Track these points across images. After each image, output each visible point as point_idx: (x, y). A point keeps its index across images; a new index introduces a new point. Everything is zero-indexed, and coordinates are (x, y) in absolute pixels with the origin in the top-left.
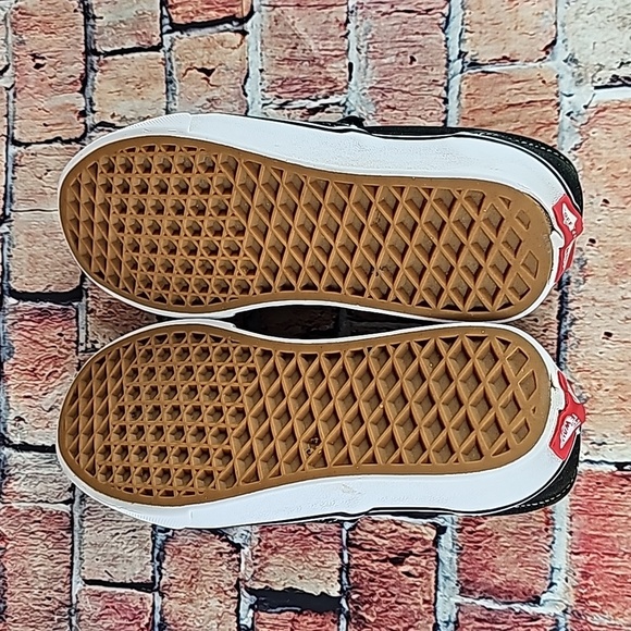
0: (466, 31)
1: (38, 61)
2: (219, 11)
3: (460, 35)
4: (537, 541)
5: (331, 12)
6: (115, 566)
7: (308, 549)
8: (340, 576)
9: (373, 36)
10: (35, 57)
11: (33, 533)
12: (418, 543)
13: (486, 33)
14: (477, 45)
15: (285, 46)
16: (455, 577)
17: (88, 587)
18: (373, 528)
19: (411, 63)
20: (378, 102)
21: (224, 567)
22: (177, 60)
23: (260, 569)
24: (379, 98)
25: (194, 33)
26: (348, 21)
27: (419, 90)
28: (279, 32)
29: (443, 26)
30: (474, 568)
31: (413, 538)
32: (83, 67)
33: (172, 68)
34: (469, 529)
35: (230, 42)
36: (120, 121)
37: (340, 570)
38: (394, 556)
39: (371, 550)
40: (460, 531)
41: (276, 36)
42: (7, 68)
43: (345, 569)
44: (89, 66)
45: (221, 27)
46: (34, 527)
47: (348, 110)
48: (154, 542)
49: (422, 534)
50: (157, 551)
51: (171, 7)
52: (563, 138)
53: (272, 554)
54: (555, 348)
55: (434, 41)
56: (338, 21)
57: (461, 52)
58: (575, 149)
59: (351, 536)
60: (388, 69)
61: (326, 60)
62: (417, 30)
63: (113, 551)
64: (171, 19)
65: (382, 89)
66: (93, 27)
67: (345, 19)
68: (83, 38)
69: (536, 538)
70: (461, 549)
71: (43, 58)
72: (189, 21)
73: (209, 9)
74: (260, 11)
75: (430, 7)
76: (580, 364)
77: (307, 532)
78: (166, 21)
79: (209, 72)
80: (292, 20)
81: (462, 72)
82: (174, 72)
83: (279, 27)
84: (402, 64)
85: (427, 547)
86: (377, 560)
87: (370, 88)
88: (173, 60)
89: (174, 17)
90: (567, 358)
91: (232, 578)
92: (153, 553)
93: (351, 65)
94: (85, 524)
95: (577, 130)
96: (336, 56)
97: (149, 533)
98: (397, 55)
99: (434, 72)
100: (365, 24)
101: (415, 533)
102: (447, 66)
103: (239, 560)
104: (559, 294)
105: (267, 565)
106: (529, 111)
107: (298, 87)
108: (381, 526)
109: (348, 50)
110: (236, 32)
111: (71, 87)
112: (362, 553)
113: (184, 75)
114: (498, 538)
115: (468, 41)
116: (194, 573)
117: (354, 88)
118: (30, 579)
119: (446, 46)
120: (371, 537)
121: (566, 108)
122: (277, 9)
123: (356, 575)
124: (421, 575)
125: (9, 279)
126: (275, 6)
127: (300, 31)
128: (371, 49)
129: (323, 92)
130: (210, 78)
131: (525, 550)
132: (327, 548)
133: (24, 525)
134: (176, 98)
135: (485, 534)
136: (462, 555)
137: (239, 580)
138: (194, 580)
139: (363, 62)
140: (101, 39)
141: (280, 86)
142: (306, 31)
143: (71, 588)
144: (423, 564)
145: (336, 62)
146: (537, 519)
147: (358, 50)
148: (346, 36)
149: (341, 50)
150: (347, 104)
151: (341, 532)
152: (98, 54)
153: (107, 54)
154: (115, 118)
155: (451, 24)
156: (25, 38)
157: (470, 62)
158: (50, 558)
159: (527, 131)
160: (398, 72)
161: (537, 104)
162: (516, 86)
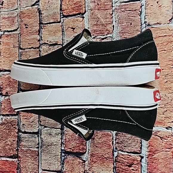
0: (146, 16)
1: (26, 26)
2: (76, 11)
3: (145, 17)
4: (170, 161)
5: (108, 11)
6: (50, 166)
7: (104, 162)
8: (113, 170)
9: (120, 17)
10: (26, 25)
11: (28, 156)
12: (136, 161)
13: (152, 16)
14: (150, 19)
15: (95, 21)
16: (146, 171)
17: (43, 171)
18: (122, 157)
19: (131, 25)
20: (121, 36)
21: (81, 167)
22: (65, 25)
23: (91, 168)
24: (122, 35)
25: (69, 18)
26: (112, 14)
27: (133, 32)
28: (93, 17)
29: (140, 14)
30: (152, 168)
31: (134, 160)
32: (39, 28)
33: (63, 27)
34: (150, 157)
35: (79, 20)
36: (49, 42)
37: (113, 168)
38: (129, 165)
39: (122, 163)
40: (147, 158)
41: (92, 18)
42: (18, 28)
43: (115, 168)
44: (40, 27)
45: (77, 16)
46: (28, 155)
47: (113, 38)
48: (61, 159)
49: (137, 158)
50: (62, 162)
51: (63, 11)
53: (94, 163)
55: (137, 19)
56: (110, 13)
57: (145, 22)
59: (116, 159)
60: (124, 27)
61: (106, 25)
62: (132, 16)
63: (50, 161)
64: (63, 14)
65: (123, 32)
66: (41, 16)
67: (112, 13)
68: (39, 19)
69: (170, 160)
70: (148, 163)
71: (28, 25)
72: (68, 14)
73: (73, 11)
74: (88, 11)
75: (136, 9)
77: (104, 157)
78: (62, 15)
79: (74, 29)
80: (97, 14)
81: (145, 27)
82: (64, 29)
83: (93, 16)
84: (128, 25)
85: (138, 162)
86: (124, 166)
87: (119, 32)
88: (64, 25)
89: (64, 13)
91: (83, 170)
92: (61, 162)
93: (113, 26)
94: (42, 154)
96: (109, 23)
97: (60, 157)
98: (127, 23)
99: (137, 27)
100: (117, 14)
101: (135, 158)
102: (141, 26)
103: (85, 165)
105: (93, 166)
106: (165, 38)
107: (99, 32)
108: (125, 156)
109: (113, 22)
110: (81, 17)
111: (36, 33)
112: (120, 164)
113: (67, 29)
114: (159, 160)
115: (147, 18)
116: (72, 168)
117: (114, 32)
118: (27, 169)
119: (141, 20)
120: (122, 159)
122: (92, 11)
123: (118, 170)
124: (137, 170)
125: (20, 86)
126: (92, 10)
127: (99, 16)
128: (119, 21)
129: (106, 34)
130: (74, 30)
131: (167, 163)
132: (110, 162)
133: (25, 154)
134: (65, 36)
135: (155, 159)
136: (148, 165)
137: (85, 170)
138: (72, 170)
139: (117, 25)
140: (44, 20)
141: (94, 32)
142: (101, 17)
143: (39, 171)
144: (137, 167)
145: (109, 25)
146: (170, 155)
147: (116, 21)
148: (112, 18)
149: (111, 22)
150: (113, 37)
151: (113, 157)
152: (43, 24)
153: (46, 24)
154: (48, 42)
155: (142, 14)
156: (23, 20)
157: (148, 24)
158: (33, 163)
159: (165, 44)
160: (127, 28)
161: (167, 36)
162: (161, 31)
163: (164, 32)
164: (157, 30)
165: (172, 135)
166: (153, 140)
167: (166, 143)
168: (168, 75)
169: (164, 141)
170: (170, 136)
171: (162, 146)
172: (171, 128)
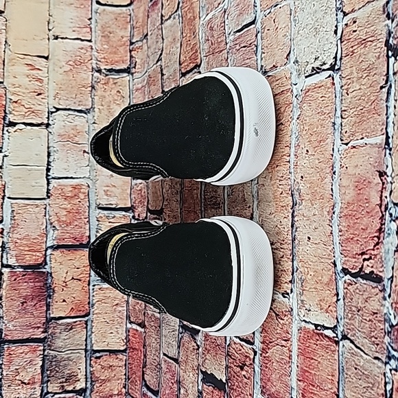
0: (263, 53)
2: (193, 63)
3: (261, 56)
4: (286, 368)
5: (222, 54)
6: (169, 348)
7: (217, 354)
8: (226, 372)
9: (235, 64)
11: (152, 326)
12: (248, 359)
13: (269, 52)
14: (266, 60)
16: (259, 384)
17: (164, 356)
21: (194, 357)
23: (204, 361)
25: (187, 77)
26: (228, 58)
29: (255, 52)
30: (265, 379)
31: (246, 356)
34: (264, 355)
38: (241, 364)
39: (234, 359)
40: (261, 355)
43: (227, 368)
45: (193, 72)
46: (152, 324)
48: (178, 338)
50: (179, 343)
51: (181, 65)
52: (294, 111)
53: (207, 353)
54: (292, 246)
55: (253, 62)
56: (225, 58)
57: (261, 66)
58: (298, 118)
59: (228, 350)
62: (248, 57)
63: (169, 340)
66: (163, 79)
68: (161, 86)
70: (261, 366)
72: (186, 70)
74: (203, 60)
75: (251, 42)
76: (301, 258)
77: (217, 344)
78: (180, 72)
80: (212, 62)
83: (209, 67)
85: (251, 362)
86: (236, 366)
89: (182, 69)
90: (296, 253)
91: (197, 363)
95: (299, 106)
97: (177, 333)
100: (233, 58)
101: (247, 353)
103: (199, 354)
104: (291, 211)
105: (206, 359)
106: (282, 97)
108: (237, 346)
110: (198, 72)
112: (231, 360)
114: (273, 363)
115: (263, 59)
116: (187, 357)
118: (152, 349)
119: (257, 63)
120: (234, 351)
121: (295, 93)
122: (207, 57)
123: (230, 372)
124: (249, 378)
131: (282, 373)
132: (222, 355)
133: (150, 322)
135: (269, 359)
136: (262, 370)
138: (187, 361)
140: (166, 85)
142: (217, 66)
143: (160, 356)
144: (250, 372)
146: (286, 354)
148: (228, 66)
151: (226, 346)
155: (258, 50)
157: (264, 71)
158: (156, 340)
159: (282, 110)
161: (285, 92)
162: (277, 82)
163: (280, 85)
164: (273, 81)
165: (289, 311)
167: (282, 329)
168: (282, 177)
169: (280, 323)
170: (287, 314)
171: (277, 333)
172: (288, 294)
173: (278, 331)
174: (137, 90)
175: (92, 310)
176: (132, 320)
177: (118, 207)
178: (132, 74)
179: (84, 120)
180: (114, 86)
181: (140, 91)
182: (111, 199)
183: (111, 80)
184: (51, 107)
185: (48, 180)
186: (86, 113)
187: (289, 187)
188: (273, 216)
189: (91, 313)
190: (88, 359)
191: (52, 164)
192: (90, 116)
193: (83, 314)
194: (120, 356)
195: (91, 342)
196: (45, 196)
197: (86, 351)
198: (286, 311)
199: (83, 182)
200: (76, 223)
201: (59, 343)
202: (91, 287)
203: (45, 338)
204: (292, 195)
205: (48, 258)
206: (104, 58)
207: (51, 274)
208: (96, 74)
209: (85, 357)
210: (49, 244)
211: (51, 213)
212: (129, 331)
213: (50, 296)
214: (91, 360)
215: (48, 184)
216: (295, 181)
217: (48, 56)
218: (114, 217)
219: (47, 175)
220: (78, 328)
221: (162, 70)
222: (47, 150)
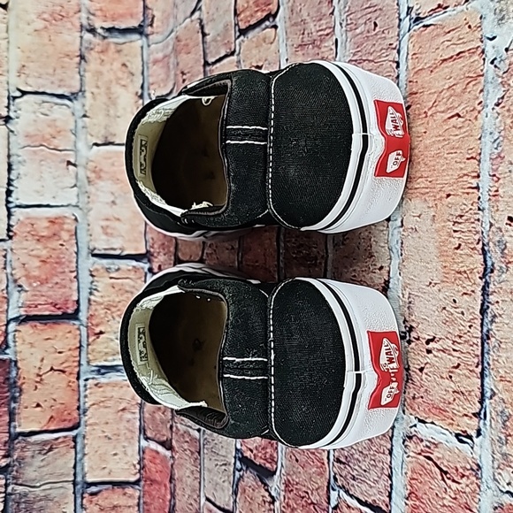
1: (183, 77)
2: (263, 11)
6: (217, 491)
9: (349, 7)
10: (183, 74)
11: (186, 450)
15: (298, 33)
17: (207, 503)
19: (375, 29)
25: (250, 35)
27: (380, 57)
28: (294, 20)
35: (269, 38)
41: (293, 25)
42: (174, 86)
45: (263, 26)
48: (234, 478)
50: (235, 486)
51: (239, 15)
52: (488, 91)
54: (480, 348)
57: (409, 8)
58: (498, 105)
60: (360, 39)
61: (321, 41)
63: (216, 478)
64: (239, 26)
65: (356, 61)
66: (206, 43)
68: (203, 53)
72: (248, 25)
73: (257, 11)
74: (283, 5)
76: (502, 373)
77: (310, 501)
78: (237, 28)
81: (409, 30)
83: (294, 16)
84: (368, 32)
87: (349, 62)
88: (242, 62)
89: (240, 23)
90: (491, 363)
92: (233, 487)
93: (336, 40)
94: (205, 451)
95: (500, 80)
96: (327, 35)
97: (232, 469)
98: (365, 23)
99: (390, 35)
103: (274, 511)
104: (482, 283)
106: (460, 63)
109: (334, 27)
110: (271, 27)
119: (398, 4)
121: (490, 55)
125: (178, 250)
128: (349, 22)
133: (182, 442)
139: (344, 36)
142: (308, 15)
143: (200, 500)
145: (328, 40)
147: (341, 24)
148: (332, 13)
149: (330, 28)
151: (328, 508)
152: (210, 65)
153: (213, 64)
156: (179, 60)
157: (415, 17)
158: (193, 472)
159: (459, 89)
160: (366, 41)
161: (467, 54)
162: (449, 36)
163: (454, 41)
164: (438, 35)
165: (472, 469)
166: (421, 475)
167: (455, 499)
168: (461, 216)
169: (450, 487)
170: (467, 473)
171: (444, 505)
172: (470, 437)
173: (446, 502)
174: (156, 62)
175: (84, 419)
176: (149, 435)
177: (125, 253)
178: (147, 36)
179: (68, 112)
180: (117, 55)
181: (161, 64)
182: (113, 240)
183: (112, 46)
184: (12, 88)
185: (8, 209)
186: (70, 100)
187: (477, 237)
188: (436, 288)
189: (82, 422)
190: (78, 496)
191: (14, 183)
192: (77, 105)
193: (70, 425)
194: (129, 490)
195: (83, 469)
196: (5, 237)
197: (75, 483)
198: (465, 469)
199: (67, 212)
200: (56, 280)
201: (30, 473)
202: (82, 382)
203: (8, 466)
204: (484, 253)
205: (10, 337)
206: (101, 10)
207: (16, 362)
208: (88, 36)
209: (74, 493)
210: (12, 314)
211: (15, 264)
212: (144, 452)
213: (14, 399)
214: (83, 498)
215: (9, 215)
216: (491, 225)
217: (7, 4)
218: (118, 270)
219: (8, 202)
220: (62, 449)
221: (202, 27)
222: (7, 160)
